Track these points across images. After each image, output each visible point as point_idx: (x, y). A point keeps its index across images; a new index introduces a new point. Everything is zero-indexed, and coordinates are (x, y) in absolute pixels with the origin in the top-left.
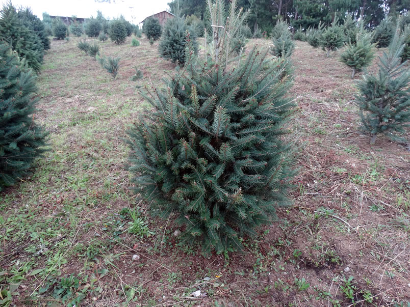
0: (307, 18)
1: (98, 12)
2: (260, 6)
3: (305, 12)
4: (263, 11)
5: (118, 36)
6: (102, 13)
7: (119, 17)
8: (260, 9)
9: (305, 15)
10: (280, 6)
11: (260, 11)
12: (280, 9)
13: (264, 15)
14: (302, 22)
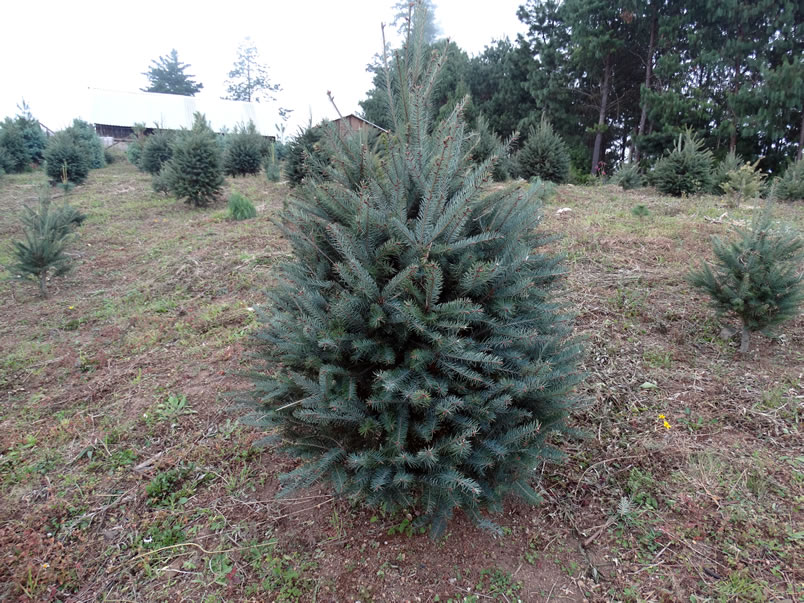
0: (673, 130)
1: (197, 116)
2: (558, 106)
3: (667, 119)
4: (564, 116)
5: (197, 181)
6: (207, 119)
7: (246, 125)
8: (557, 111)
9: (669, 123)
10: (604, 105)
11: (557, 115)
12: (603, 111)
13: (566, 123)
14: (662, 138)
